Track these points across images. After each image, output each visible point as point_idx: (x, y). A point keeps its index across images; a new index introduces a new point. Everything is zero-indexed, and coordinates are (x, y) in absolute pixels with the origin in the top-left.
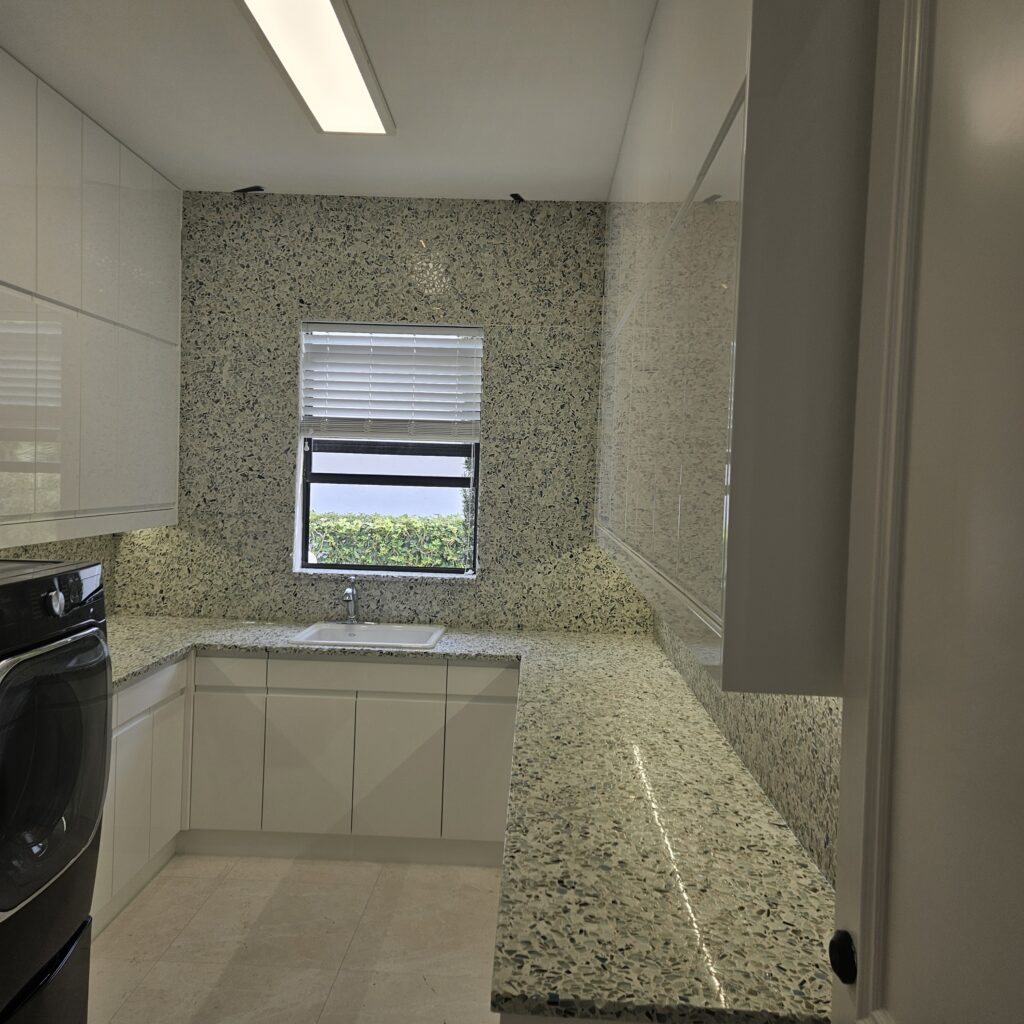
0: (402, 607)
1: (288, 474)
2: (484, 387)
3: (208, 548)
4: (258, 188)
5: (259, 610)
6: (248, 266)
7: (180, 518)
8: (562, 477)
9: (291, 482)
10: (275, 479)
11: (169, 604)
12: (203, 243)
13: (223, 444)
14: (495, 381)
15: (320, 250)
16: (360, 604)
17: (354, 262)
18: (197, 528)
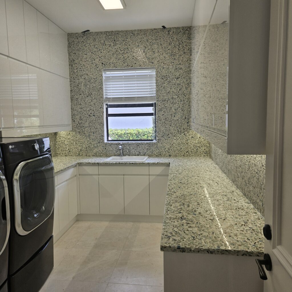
0: (136, 151)
1: (101, 114)
2: (157, 86)
3: (81, 137)
4: (88, 31)
5: (96, 154)
6: (87, 54)
7: (72, 128)
8: (181, 111)
9: (102, 116)
10: (98, 116)
11: (71, 153)
12: (74, 48)
13: (83, 107)
14: (160, 83)
15: (107, 48)
16: (124, 151)
17: (117, 51)
18: (77, 131)
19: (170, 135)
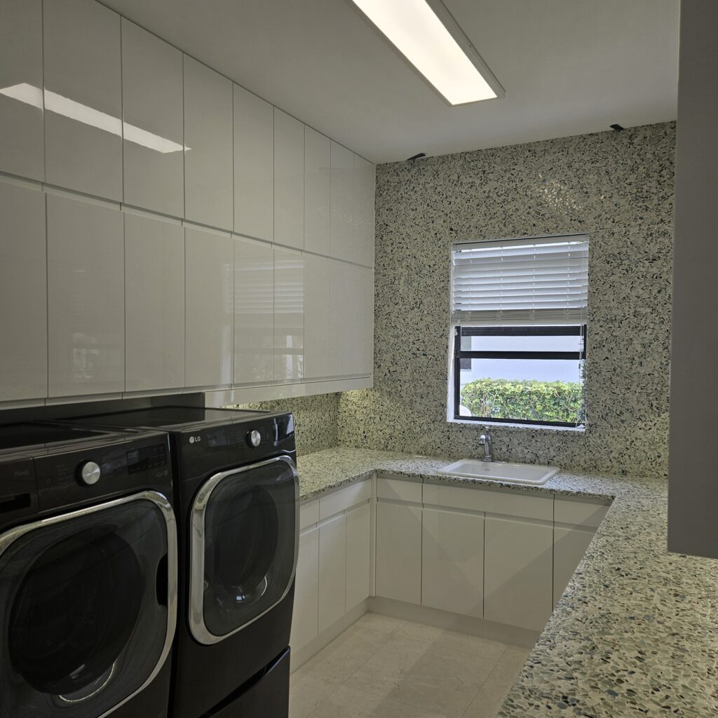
0: (526, 451)
1: (443, 352)
2: (590, 280)
3: (392, 404)
4: (422, 155)
5: (425, 448)
6: (416, 209)
7: (374, 383)
8: (660, 349)
9: (445, 358)
10: (434, 356)
11: (369, 441)
12: (388, 198)
13: (400, 333)
14: (599, 275)
15: (464, 191)
16: (494, 446)
17: (488, 197)
18: (385, 390)
19: (627, 415)
